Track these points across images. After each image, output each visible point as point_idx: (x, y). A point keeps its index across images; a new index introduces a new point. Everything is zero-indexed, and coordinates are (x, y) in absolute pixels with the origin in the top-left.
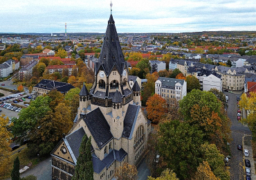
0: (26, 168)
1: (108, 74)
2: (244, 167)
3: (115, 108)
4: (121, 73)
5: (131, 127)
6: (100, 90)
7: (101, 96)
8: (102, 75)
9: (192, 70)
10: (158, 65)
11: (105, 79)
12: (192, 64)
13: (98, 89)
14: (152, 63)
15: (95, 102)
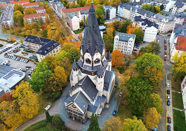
0: (49, 106)
1: (92, 55)
2: (166, 94)
3: (99, 78)
4: (101, 53)
5: (109, 85)
6: (87, 64)
7: (88, 69)
8: (87, 56)
9: (138, 19)
10: (111, 10)
11: (90, 58)
12: (136, 11)
13: (85, 63)
14: (105, 9)
15: (85, 72)
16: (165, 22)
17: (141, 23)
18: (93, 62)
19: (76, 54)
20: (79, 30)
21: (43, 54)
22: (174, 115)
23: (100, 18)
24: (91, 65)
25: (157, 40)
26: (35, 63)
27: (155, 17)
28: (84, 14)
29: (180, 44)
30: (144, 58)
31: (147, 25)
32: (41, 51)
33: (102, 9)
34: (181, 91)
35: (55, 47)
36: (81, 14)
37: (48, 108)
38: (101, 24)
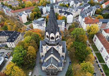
3: (61, 46)
6: (52, 40)
9: (61, 12)
10: (43, 8)
11: (54, 36)
12: (57, 7)
13: (50, 40)
14: (40, 8)
15: (51, 45)
16: (74, 11)
17: (63, 14)
18: (55, 38)
19: (37, 36)
20: (27, 22)
21: (12, 41)
22: (96, 55)
23: (39, 14)
24: (54, 40)
25: (73, 21)
26: (6, 49)
27: (68, 9)
28: (27, 12)
29: (87, 21)
30: (77, 31)
31: (67, 14)
32: (10, 40)
33: (38, 8)
34: (94, 43)
35: (18, 35)
36: (26, 13)
37: (31, 74)
38: (40, 17)
